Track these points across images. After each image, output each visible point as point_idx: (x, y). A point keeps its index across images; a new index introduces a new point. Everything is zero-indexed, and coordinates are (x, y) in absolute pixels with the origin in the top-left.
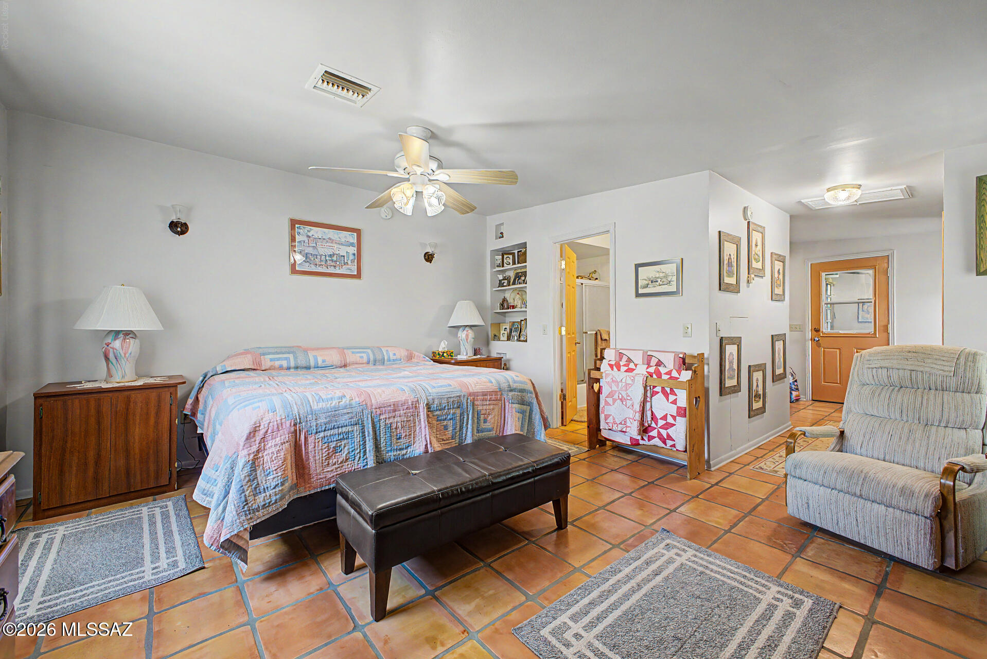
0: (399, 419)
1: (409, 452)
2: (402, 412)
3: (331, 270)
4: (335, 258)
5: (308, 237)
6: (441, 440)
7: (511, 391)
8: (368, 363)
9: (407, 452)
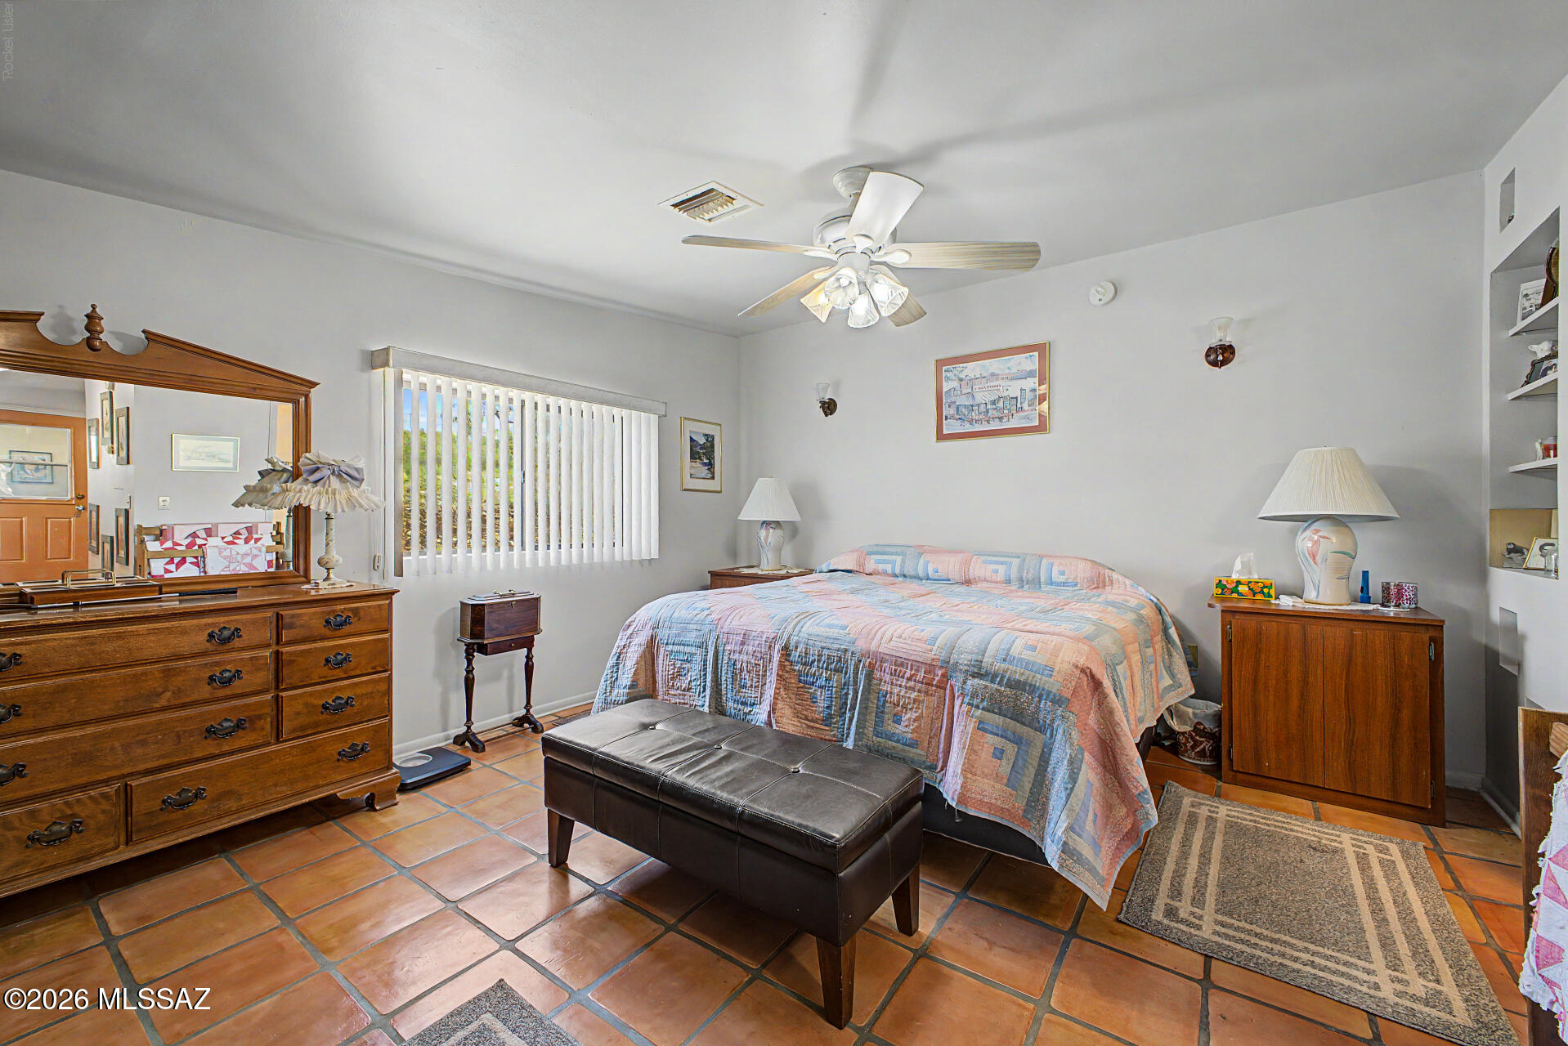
0: (745, 658)
1: (752, 713)
2: (751, 648)
3: (995, 425)
4: (1001, 404)
5: (961, 380)
6: (803, 717)
7: (975, 675)
8: (1008, 582)
9: (751, 711)
